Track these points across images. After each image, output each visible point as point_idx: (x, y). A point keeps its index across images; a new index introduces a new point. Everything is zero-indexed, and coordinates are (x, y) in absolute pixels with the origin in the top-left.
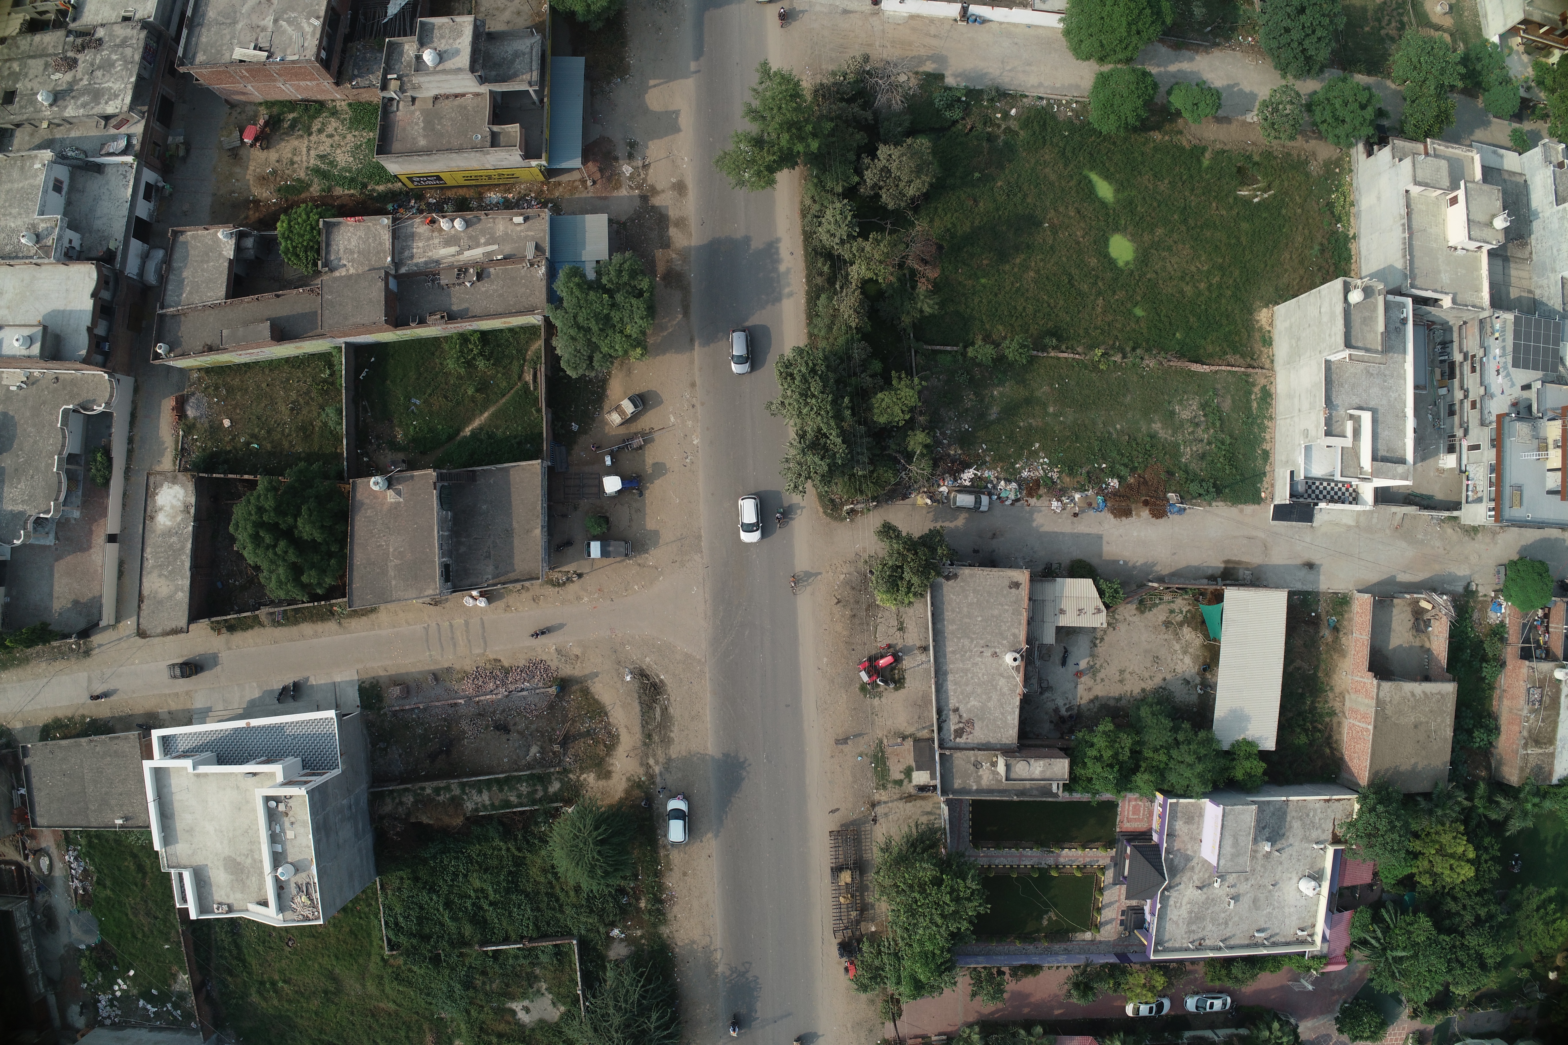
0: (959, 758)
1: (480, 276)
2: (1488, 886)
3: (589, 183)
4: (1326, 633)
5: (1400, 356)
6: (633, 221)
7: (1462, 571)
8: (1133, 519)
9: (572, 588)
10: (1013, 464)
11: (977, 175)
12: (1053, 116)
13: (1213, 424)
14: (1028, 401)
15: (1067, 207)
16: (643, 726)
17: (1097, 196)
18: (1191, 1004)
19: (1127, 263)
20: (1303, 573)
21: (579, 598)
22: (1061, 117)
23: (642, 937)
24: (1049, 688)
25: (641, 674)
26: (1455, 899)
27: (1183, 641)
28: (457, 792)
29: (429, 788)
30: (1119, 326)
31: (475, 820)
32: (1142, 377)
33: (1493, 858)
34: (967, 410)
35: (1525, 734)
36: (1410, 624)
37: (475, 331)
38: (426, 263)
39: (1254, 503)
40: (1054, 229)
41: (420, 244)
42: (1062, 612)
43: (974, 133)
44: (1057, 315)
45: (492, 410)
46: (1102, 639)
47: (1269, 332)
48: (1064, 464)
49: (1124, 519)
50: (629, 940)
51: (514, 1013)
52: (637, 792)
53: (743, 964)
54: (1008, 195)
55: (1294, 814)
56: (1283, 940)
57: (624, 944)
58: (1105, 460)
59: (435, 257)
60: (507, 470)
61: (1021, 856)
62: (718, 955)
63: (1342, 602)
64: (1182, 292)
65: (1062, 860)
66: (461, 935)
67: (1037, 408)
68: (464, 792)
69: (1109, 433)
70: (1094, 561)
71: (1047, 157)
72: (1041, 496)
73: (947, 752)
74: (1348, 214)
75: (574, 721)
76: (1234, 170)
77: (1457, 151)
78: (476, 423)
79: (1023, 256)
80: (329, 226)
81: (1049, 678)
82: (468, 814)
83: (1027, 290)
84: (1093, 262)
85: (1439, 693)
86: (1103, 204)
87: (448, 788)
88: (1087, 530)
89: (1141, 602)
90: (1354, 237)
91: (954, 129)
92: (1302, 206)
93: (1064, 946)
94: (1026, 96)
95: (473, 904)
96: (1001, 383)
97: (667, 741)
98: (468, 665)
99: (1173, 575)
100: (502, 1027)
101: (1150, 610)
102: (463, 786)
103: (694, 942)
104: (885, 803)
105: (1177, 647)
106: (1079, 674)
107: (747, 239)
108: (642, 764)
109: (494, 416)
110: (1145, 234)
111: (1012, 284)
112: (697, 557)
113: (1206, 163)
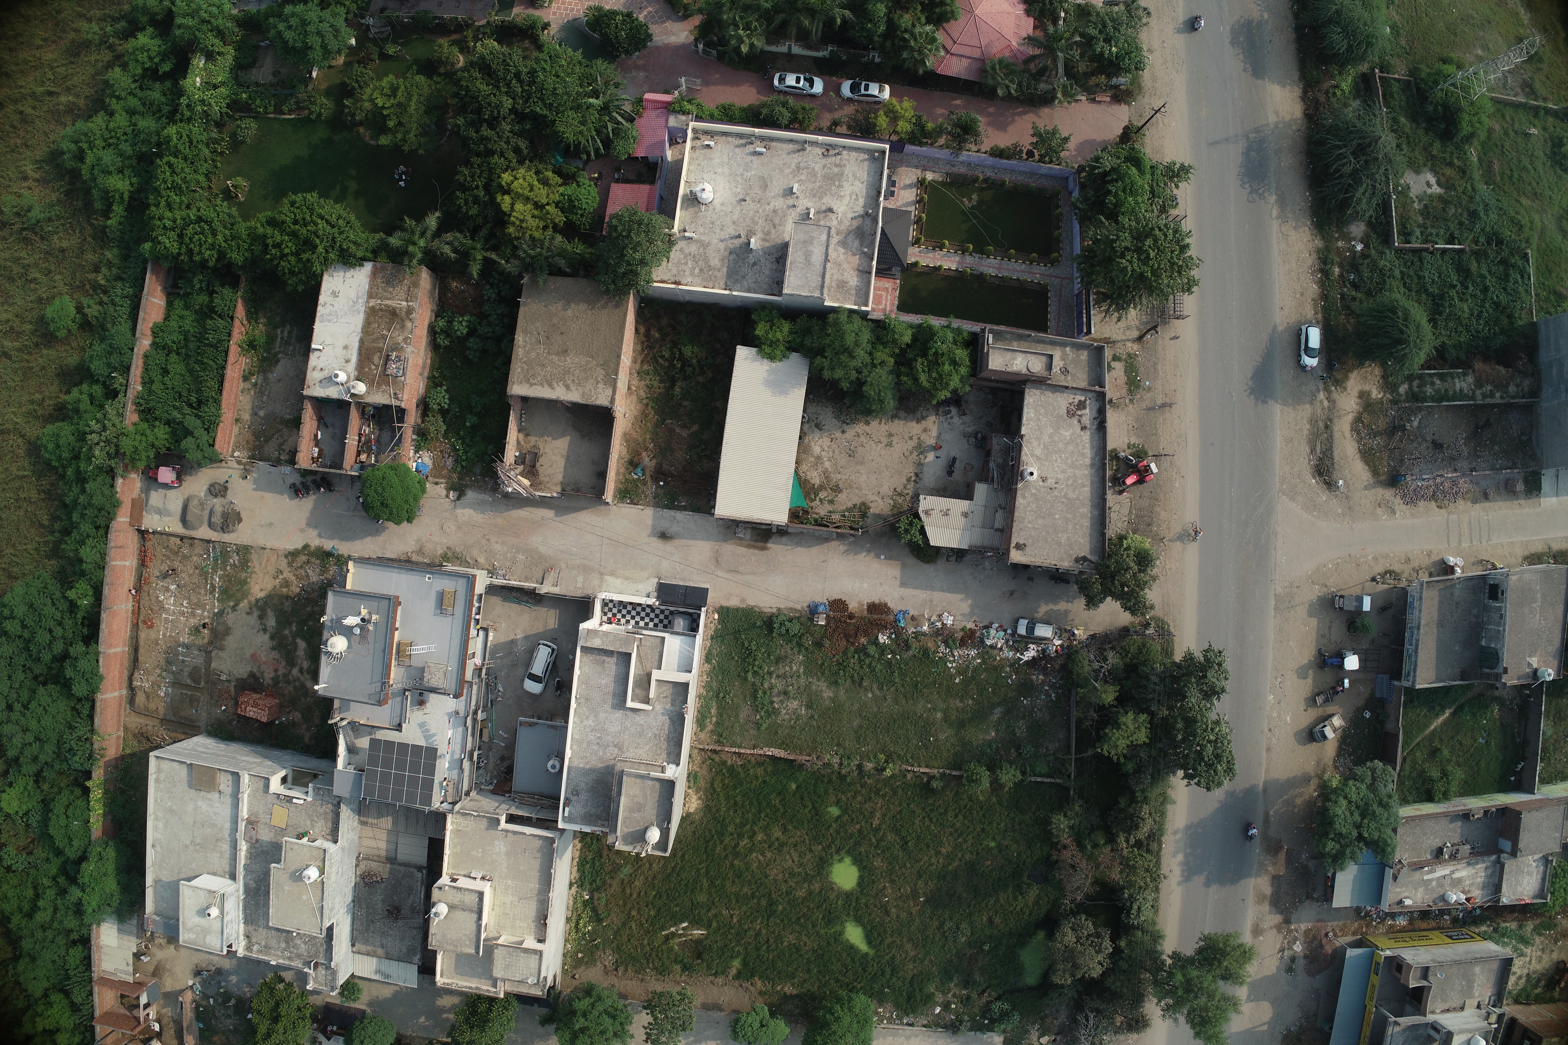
0: (1082, 381)
1: (1439, 852)
2: (476, 160)
3: (1331, 934)
4: (647, 461)
5: (575, 764)
6: (1300, 901)
7: (466, 514)
8: (867, 599)
9: (1379, 569)
10: (984, 662)
11: (986, 948)
12: (898, 1006)
13: (765, 693)
14: (961, 725)
15: (898, 917)
16: (1332, 437)
17: (864, 927)
18: (818, 87)
19: (840, 861)
20: (673, 529)
21: (1375, 559)
22: (889, 1006)
23: (1337, 240)
24: (966, 436)
25: (1330, 485)
26: (517, 150)
27: (820, 470)
28: (1478, 392)
29: (1497, 398)
30: (859, 798)
31: (1465, 365)
32: (839, 745)
33: (464, 188)
34: (1024, 718)
35: (409, 325)
36: (542, 461)
37: (1439, 802)
38: (1477, 863)
39: (728, 609)
40: (915, 895)
41: (1479, 880)
42: (965, 515)
43: (980, 989)
44: (923, 809)
45: (1427, 732)
46: (909, 480)
47: (689, 787)
48: (933, 661)
49: (877, 602)
50: (1347, 238)
51: (1439, 183)
52: (1339, 376)
53: (1254, 201)
54: (958, 928)
55: (719, 274)
56: (730, 139)
57: (1352, 235)
58: (889, 663)
59: (1470, 868)
60: (1438, 680)
61: (999, 269)
62: (1275, 212)
63: (627, 494)
64: (785, 830)
65: (957, 259)
66: (1478, 262)
67: (954, 717)
68: (1473, 391)
69: (881, 689)
70: (911, 560)
71: (911, 967)
72: (962, 629)
73: (1097, 388)
74: (575, 909)
75: (1385, 447)
76: (706, 956)
77: (465, 984)
78: (1441, 719)
79: (950, 868)
80: (1541, 894)
81: (967, 446)
82: (1470, 371)
83: (951, 834)
84: (877, 863)
85: (532, 385)
86: (858, 920)
87: (1484, 396)
88: (917, 592)
89: (864, 515)
90: (571, 885)
91: (1001, 992)
92: (629, 917)
93: (955, 170)
94: (924, 1026)
95: (1467, 288)
96: (989, 744)
97: (1313, 421)
98: (1461, 504)
99: (827, 540)
100: (1449, 171)
101: (855, 506)
102: (1473, 398)
103: (1295, 228)
104: (1128, 340)
105: (827, 464)
106: (936, 448)
107: (1207, 884)
108: (1334, 402)
109: (1427, 726)
110: (817, 890)
111: (965, 841)
112: (1279, 590)
113: (736, 963)
